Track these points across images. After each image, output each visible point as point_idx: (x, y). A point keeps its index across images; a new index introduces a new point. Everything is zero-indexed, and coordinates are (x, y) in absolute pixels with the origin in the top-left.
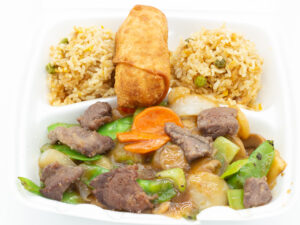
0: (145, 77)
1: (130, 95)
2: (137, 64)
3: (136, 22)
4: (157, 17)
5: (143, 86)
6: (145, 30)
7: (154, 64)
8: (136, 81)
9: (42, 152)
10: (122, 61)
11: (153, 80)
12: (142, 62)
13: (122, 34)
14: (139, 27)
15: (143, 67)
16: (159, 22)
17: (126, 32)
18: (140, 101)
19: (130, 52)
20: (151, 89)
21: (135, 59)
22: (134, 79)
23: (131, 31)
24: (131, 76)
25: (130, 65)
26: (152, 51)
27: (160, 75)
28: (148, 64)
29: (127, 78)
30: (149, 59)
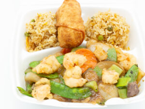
0: (74, 32)
1: (66, 41)
2: (69, 26)
3: (67, 6)
4: (76, 4)
5: (73, 37)
6: (71, 10)
7: (78, 26)
8: (69, 34)
9: (26, 74)
10: (62, 25)
11: (78, 34)
12: (72, 25)
13: (61, 12)
14: (69, 9)
15: (72, 27)
16: (77, 7)
17: (62, 11)
18: (71, 44)
19: (65, 20)
20: (77, 38)
21: (69, 24)
22: (68, 33)
23: (65, 11)
24: (67, 32)
25: (66, 27)
26: (76, 20)
27: (81, 31)
28: (75, 26)
29: (65, 33)
30: (75, 24)
